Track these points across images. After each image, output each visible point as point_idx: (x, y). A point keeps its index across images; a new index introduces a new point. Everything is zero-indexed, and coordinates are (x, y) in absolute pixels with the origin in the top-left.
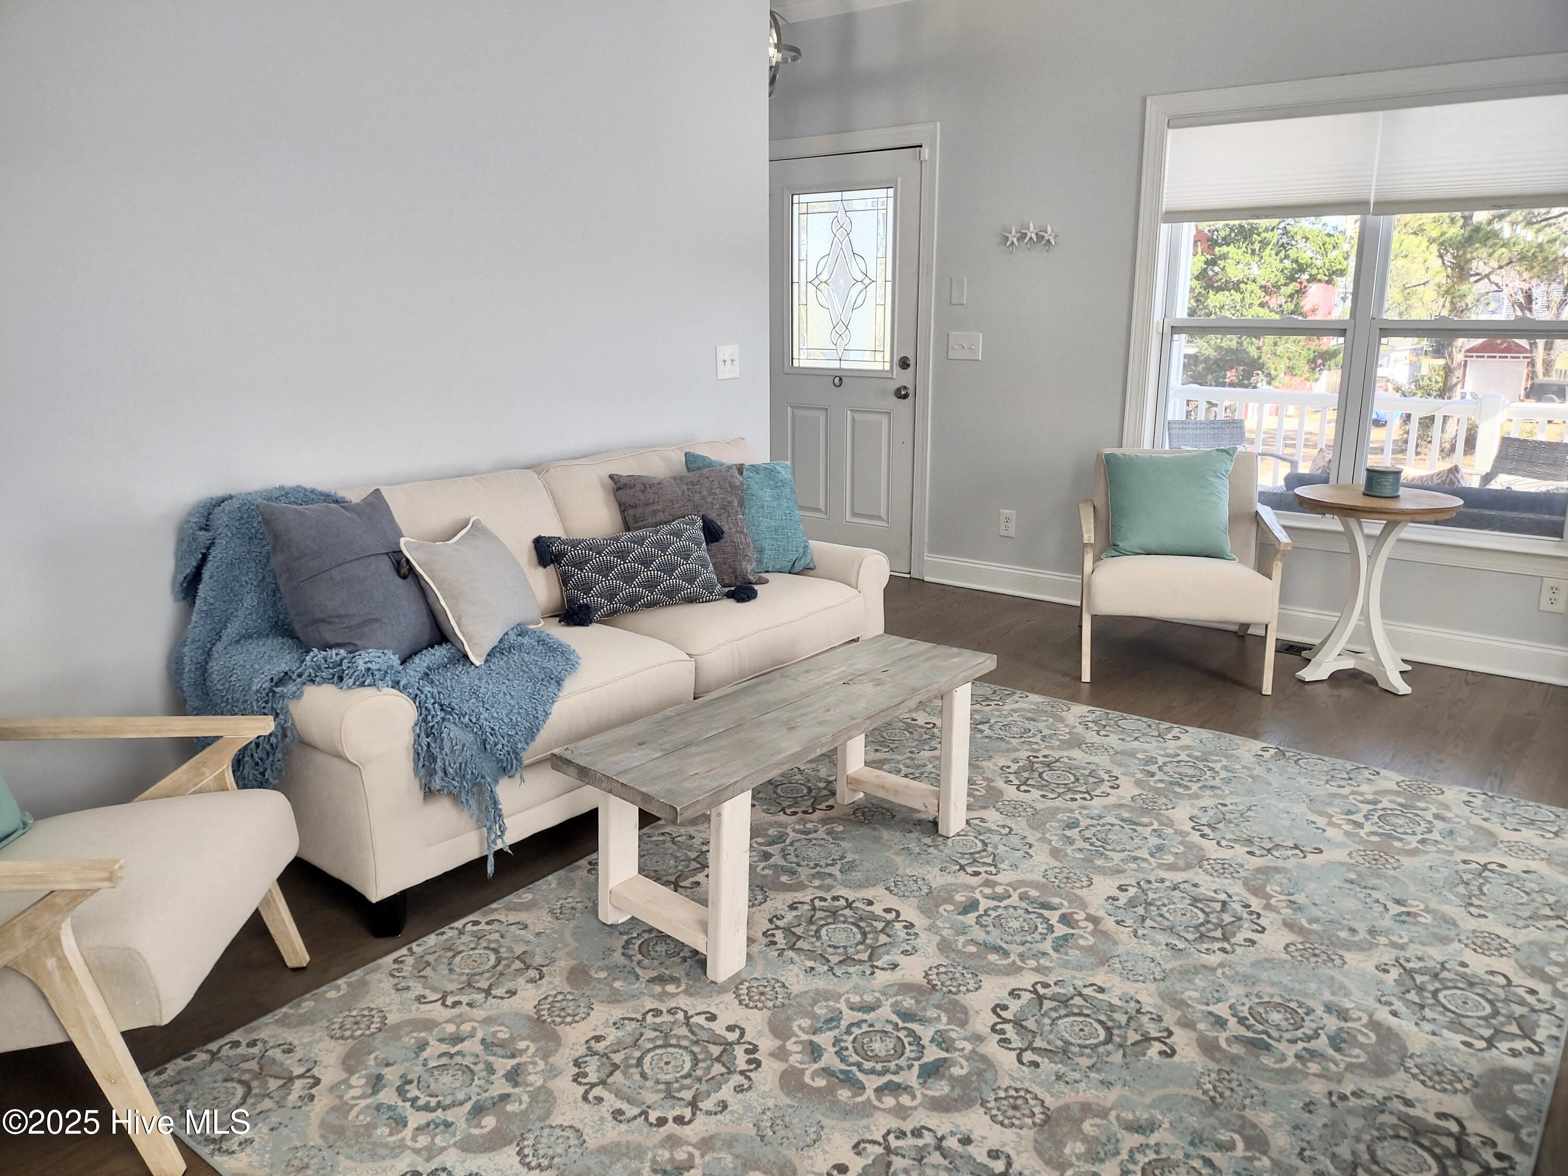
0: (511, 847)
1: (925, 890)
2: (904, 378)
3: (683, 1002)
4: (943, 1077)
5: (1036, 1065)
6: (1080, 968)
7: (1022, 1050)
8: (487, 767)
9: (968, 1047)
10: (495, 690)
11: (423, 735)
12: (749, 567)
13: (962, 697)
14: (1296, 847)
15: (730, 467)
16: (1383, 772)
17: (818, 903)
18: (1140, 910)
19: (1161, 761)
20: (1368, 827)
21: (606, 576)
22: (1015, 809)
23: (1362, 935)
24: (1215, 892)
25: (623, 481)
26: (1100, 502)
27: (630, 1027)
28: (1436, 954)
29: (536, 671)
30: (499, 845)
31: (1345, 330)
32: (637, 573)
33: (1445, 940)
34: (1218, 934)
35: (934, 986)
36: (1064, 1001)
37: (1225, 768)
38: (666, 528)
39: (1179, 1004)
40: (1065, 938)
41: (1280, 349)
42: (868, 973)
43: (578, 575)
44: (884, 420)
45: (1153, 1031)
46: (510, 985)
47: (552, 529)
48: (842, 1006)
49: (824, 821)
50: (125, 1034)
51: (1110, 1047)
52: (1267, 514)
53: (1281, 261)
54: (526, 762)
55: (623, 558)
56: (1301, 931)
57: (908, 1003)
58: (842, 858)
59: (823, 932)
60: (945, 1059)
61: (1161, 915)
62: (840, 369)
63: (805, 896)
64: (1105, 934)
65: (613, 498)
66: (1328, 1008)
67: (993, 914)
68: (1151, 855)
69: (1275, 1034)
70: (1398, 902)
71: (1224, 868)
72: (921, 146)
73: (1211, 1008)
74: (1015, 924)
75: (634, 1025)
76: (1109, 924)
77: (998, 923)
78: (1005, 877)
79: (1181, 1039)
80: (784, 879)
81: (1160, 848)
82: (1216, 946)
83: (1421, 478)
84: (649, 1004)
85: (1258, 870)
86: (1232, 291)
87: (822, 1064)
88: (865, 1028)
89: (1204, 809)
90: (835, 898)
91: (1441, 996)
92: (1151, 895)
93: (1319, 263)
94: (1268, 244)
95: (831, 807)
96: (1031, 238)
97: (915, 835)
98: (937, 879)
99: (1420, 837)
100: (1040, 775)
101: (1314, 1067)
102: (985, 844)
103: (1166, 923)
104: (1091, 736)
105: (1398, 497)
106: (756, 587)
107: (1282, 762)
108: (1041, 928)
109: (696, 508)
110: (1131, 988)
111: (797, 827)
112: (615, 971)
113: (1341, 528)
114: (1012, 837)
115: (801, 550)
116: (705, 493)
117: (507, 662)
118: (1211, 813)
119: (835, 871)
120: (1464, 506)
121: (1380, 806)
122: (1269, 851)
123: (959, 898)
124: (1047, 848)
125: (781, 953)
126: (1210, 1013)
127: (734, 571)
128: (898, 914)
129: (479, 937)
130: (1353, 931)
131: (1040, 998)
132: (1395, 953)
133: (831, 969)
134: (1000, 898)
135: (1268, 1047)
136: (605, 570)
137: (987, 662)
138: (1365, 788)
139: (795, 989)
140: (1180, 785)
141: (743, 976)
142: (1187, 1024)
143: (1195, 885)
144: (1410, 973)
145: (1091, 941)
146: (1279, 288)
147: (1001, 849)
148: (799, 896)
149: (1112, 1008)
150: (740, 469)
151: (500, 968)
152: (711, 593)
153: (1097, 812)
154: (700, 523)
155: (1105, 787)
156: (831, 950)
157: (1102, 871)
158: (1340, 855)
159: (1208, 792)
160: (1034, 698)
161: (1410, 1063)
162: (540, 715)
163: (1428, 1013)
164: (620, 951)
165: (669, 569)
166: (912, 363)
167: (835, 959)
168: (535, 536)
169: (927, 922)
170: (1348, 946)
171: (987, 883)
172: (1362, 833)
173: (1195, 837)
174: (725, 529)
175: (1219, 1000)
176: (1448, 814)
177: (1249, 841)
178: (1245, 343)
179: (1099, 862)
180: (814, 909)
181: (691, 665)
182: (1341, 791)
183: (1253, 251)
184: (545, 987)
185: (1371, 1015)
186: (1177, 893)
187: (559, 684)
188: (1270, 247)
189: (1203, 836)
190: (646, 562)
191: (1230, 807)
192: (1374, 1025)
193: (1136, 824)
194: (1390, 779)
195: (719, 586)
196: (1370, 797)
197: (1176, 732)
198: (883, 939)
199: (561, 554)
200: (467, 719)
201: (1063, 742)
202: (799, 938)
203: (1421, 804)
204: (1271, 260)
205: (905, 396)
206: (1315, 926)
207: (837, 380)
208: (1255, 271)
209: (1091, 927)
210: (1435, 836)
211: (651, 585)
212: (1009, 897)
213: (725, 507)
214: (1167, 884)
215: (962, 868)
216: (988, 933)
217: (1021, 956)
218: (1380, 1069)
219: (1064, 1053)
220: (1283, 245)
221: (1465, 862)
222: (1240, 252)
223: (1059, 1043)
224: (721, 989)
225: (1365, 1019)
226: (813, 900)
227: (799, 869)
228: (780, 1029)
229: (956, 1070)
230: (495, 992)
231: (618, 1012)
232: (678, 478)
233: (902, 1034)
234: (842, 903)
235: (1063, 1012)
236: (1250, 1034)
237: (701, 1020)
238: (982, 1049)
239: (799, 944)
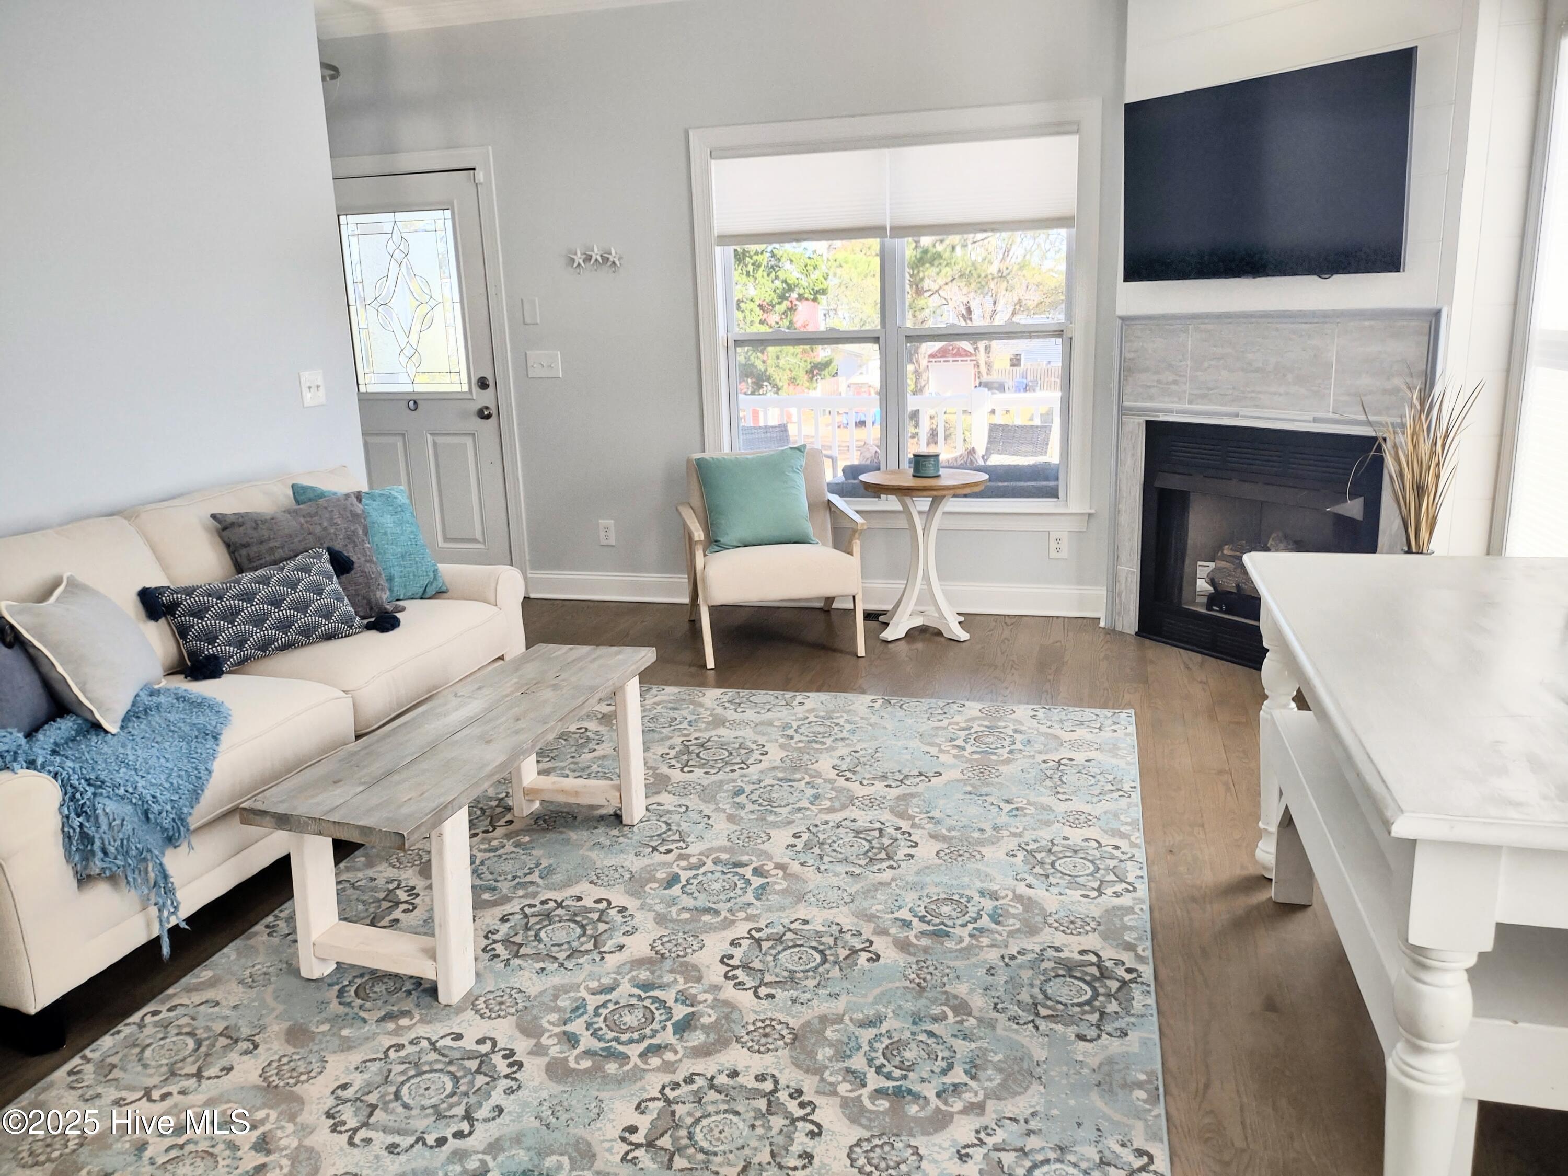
0: (188, 919)
1: (627, 876)
2: (484, 398)
3: (422, 1030)
4: (696, 1029)
5: (772, 997)
6: (782, 909)
7: (756, 988)
8: (153, 839)
9: (710, 997)
10: (145, 755)
11: (72, 815)
12: (384, 596)
13: (633, 687)
14: (921, 774)
15: (347, 496)
16: (967, 703)
17: (527, 910)
18: (817, 850)
19: (795, 725)
20: (969, 749)
21: (232, 622)
22: (685, 789)
23: (989, 832)
24: (871, 822)
25: (229, 520)
26: (696, 501)
27: (374, 1067)
28: (1045, 835)
29: (186, 729)
30: (173, 921)
31: (878, 337)
32: (267, 615)
33: (1048, 823)
34: (883, 855)
35: (663, 955)
36: (779, 939)
37: (848, 721)
38: (291, 564)
39: (870, 918)
40: (763, 887)
42: (598, 959)
43: (198, 625)
44: (469, 441)
45: (857, 944)
46: (225, 1062)
47: (156, 580)
48: (583, 993)
49: (508, 836)
51: (827, 966)
52: (835, 499)
53: (773, 281)
54: (192, 828)
55: (250, 601)
56: (944, 839)
57: (644, 975)
58: (538, 865)
59: (543, 934)
60: (693, 1013)
61: (834, 851)
62: (414, 393)
63: (514, 907)
64: (794, 876)
65: (218, 539)
66: (982, 893)
67: (695, 882)
68: (812, 803)
69: (950, 923)
70: (1008, 802)
71: (872, 802)
72: (476, 169)
73: (896, 915)
74: (717, 886)
75: (378, 1064)
76: (795, 867)
77: (702, 888)
78: (695, 849)
79: (881, 945)
81: (816, 797)
82: (885, 865)
84: (387, 1042)
85: (898, 798)
87: (581, 1048)
88: (611, 1006)
89: (842, 758)
90: (544, 902)
91: (1057, 865)
92: (822, 837)
93: (805, 284)
94: (759, 266)
95: (510, 822)
96: (596, 260)
97: (601, 830)
98: (633, 863)
99: (1008, 749)
100: (698, 755)
101: (985, 941)
102: (668, 824)
103: (840, 856)
104: (730, 714)
106: (398, 615)
107: (890, 709)
108: (740, 884)
109: (320, 542)
110: (829, 915)
111: (482, 847)
112: (337, 1021)
113: (898, 508)
114: (690, 814)
115: (432, 575)
116: (325, 524)
117: (149, 722)
118: (848, 760)
119: (535, 877)
121: (973, 731)
122: (901, 781)
123: (660, 875)
124: (723, 816)
125: (507, 963)
126: (896, 919)
127: (369, 602)
128: (609, 902)
129: (166, 1025)
130: (982, 830)
131: (758, 941)
132: (1016, 841)
133: (562, 965)
135: (947, 935)
136: (230, 615)
137: (647, 656)
138: (957, 718)
139: (532, 991)
140: (816, 742)
141: (476, 992)
142: (884, 932)
143: (853, 821)
144: (1031, 853)
145: (784, 885)
146: (773, 306)
147: (684, 826)
148: (507, 908)
149: (819, 934)
150: (359, 496)
151: (203, 1049)
152: (351, 627)
153: (756, 777)
154: (326, 556)
155: (756, 755)
156: (556, 949)
157: (774, 825)
158: (955, 774)
159: (840, 744)
161: (1050, 920)
162: (203, 774)
163: (1052, 880)
164: (335, 1002)
165: (302, 606)
166: (491, 382)
167: (562, 956)
168: (139, 588)
169: (638, 903)
170: (981, 843)
171: (681, 857)
172: (966, 754)
173: (841, 782)
174: (354, 559)
175: (900, 907)
176: (1023, 727)
177: (884, 777)
178: (752, 358)
179: (771, 818)
180: (526, 916)
181: (349, 701)
182: (940, 724)
183: (748, 273)
184: (264, 1055)
185: (1014, 892)
186: (841, 830)
187: (216, 738)
188: (761, 269)
189: (847, 780)
190: (276, 602)
191: (861, 752)
192: (1019, 898)
193: (790, 780)
194: (973, 708)
195: (358, 619)
196: (963, 725)
197: (800, 697)
198: (602, 927)
199: (174, 605)
200: (121, 791)
201: (707, 723)
202: (521, 945)
203: (1002, 724)
204: (764, 281)
205: (489, 416)
206: (953, 833)
207: (411, 403)
208: (752, 292)
209: (781, 873)
210: (1018, 746)
211: (284, 625)
212: (704, 864)
213: (350, 538)
214: (831, 824)
215: (654, 849)
216: (695, 899)
217: (730, 910)
218: (1032, 931)
219: (791, 980)
220: (772, 267)
221: (1044, 762)
223: (786, 974)
224: (459, 1010)
225: (1011, 896)
226: (522, 909)
227: (499, 885)
228: (530, 1029)
229: (705, 1020)
230: (206, 1074)
231: (356, 1058)
232: (289, 512)
233: (647, 1003)
234: (552, 904)
235: (780, 948)
236: (931, 928)
237: (448, 1042)
238: (722, 996)
239: (522, 951)
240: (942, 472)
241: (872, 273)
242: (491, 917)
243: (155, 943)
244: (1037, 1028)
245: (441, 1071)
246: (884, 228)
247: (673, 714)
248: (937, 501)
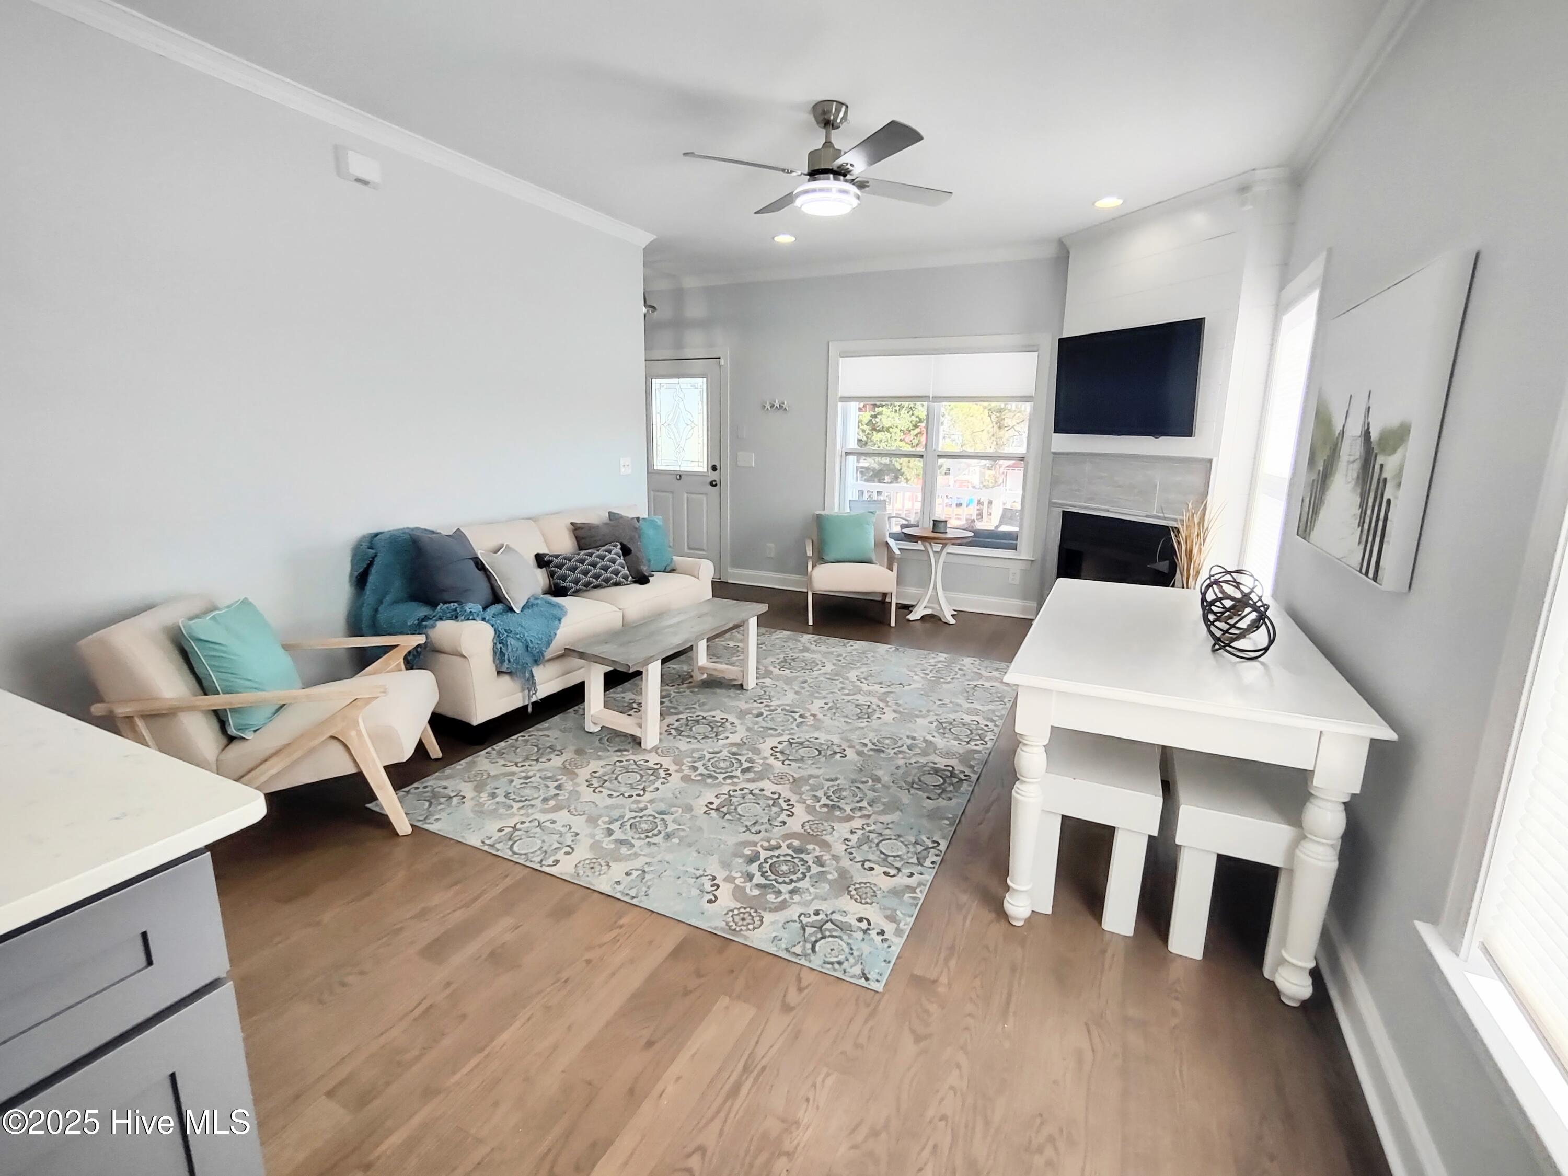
0: (540, 700)
1: (739, 710)
2: (714, 476)
3: (632, 757)
4: (751, 772)
5: (790, 765)
6: (807, 732)
7: (784, 761)
8: (529, 660)
9: (761, 761)
10: (529, 623)
11: (498, 643)
12: (645, 569)
13: (753, 622)
14: (900, 684)
15: (633, 518)
16: (940, 654)
17: (689, 718)
18: (834, 711)
19: (844, 655)
20: (931, 675)
21: (574, 572)
22: (778, 678)
23: (924, 712)
24: (865, 702)
25: (578, 526)
26: (815, 538)
27: (609, 767)
28: (952, 716)
29: (547, 614)
30: (534, 699)
31: (923, 455)
32: (590, 571)
33: (956, 712)
34: (866, 716)
35: (745, 743)
36: (801, 743)
37: (872, 656)
38: (603, 549)
39: (848, 740)
40: (801, 723)
41: (911, 465)
42: (716, 740)
43: (560, 572)
44: (704, 498)
45: (838, 750)
46: (548, 757)
47: (543, 550)
48: (705, 753)
49: (688, 688)
50: (386, 768)
51: (820, 756)
52: (892, 543)
53: (911, 416)
54: (547, 658)
55: (583, 564)
56: (900, 712)
57: (734, 749)
58: (699, 701)
59: (693, 728)
60: (751, 767)
61: (843, 712)
62: (680, 471)
63: (684, 716)
64: (819, 720)
65: (572, 535)
66: (908, 737)
67: (770, 717)
68: (839, 691)
69: (886, 747)
70: (940, 700)
71: (870, 693)
72: (719, 358)
73: (861, 741)
74: (780, 719)
75: (611, 766)
76: (820, 716)
77: (772, 719)
78: (774, 703)
79: (849, 752)
80: (672, 710)
81: (843, 688)
82: (865, 720)
83: (960, 526)
84: (617, 759)
85: (884, 693)
86: (886, 432)
87: (698, 772)
88: (716, 759)
89: (863, 673)
90: (697, 716)
91: (952, 730)
92: (838, 705)
95: (691, 682)
96: (777, 407)
97: (732, 690)
98: (743, 706)
99: (951, 677)
100: (790, 664)
101: (901, 756)
102: (765, 692)
103: (844, 714)
104: (813, 647)
105: (946, 532)
106: (650, 578)
107: (897, 653)
108: (791, 720)
109: (617, 539)
110: (829, 737)
111: (676, 691)
112: (597, 749)
113: (923, 548)
114: (777, 688)
115: (669, 561)
116: (621, 531)
117: (533, 611)
118: (865, 674)
119: (696, 706)
120: (974, 536)
121: (937, 667)
122: (889, 686)
123: (755, 712)
124: (793, 691)
125: (675, 737)
126: (861, 743)
127: (637, 570)
128: (727, 720)
129: (527, 741)
130: (921, 711)
131: (791, 744)
132: (936, 717)
133: (699, 741)
134: (773, 711)
135: (883, 751)
136: (573, 570)
137: (763, 608)
138: (932, 661)
139: (683, 749)
140: (852, 664)
141: (658, 746)
142: (851, 747)
143: (857, 700)
144: (941, 723)
145: (812, 723)
146: (910, 431)
147: (772, 694)
148: (680, 716)
149: (821, 744)
150: (638, 519)
151: (541, 751)
152: (627, 580)
153: (815, 676)
154: (619, 546)
155: (819, 667)
156: (697, 734)
157: (817, 698)
158: (919, 685)
159: (865, 666)
160: (785, 632)
161: (937, 752)
162: (552, 634)
163: (946, 735)
164: (598, 742)
165: (606, 569)
166: (718, 467)
167: (699, 738)
168: (536, 553)
169: (740, 722)
170: (917, 716)
171: (767, 706)
172: (928, 677)
173: (858, 683)
174: (632, 549)
175: (865, 738)
176: (964, 668)
177: (881, 683)
178: (893, 461)
179: (817, 695)
180: (688, 720)
181: (621, 614)
182: (922, 662)
183: (896, 411)
184: (565, 757)
185: (924, 738)
186: (849, 703)
187: (560, 620)
188: (904, 408)
189: (861, 682)
190: (594, 565)
191: (874, 671)
192: (925, 741)
193: (832, 680)
194: (942, 656)
195: (630, 577)
196: (933, 664)
197: (852, 642)
198: (721, 729)
199: (550, 562)
200: (518, 637)
201: (800, 650)
202: (682, 731)
203: (954, 665)
204: (905, 416)
205: (715, 485)
206: (905, 711)
207: (678, 476)
208: (897, 422)
209: (812, 718)
210: (958, 676)
211: (597, 577)
212: (777, 710)
213: (632, 538)
214: (846, 701)
215: (755, 701)
216: (768, 723)
217: (783, 730)
218: (925, 753)
219: (802, 760)
220: (911, 408)
221: (968, 685)
222: (889, 411)
223: (800, 757)
224: (650, 751)
225: (922, 739)
226: (687, 718)
227: (679, 707)
228: (678, 762)
229: (756, 769)
230: (540, 760)
231: (602, 763)
232: (606, 524)
233: (733, 760)
234: (701, 717)
235: (801, 747)
236: (877, 748)
237: (642, 762)
238: (767, 762)
239: (683, 734)
240: (948, 530)
241: (972, 414)
242: (671, 719)
243: (526, 707)
244: (909, 792)
245: (637, 772)
246: (929, 397)
247: (784, 644)
248: (944, 545)
